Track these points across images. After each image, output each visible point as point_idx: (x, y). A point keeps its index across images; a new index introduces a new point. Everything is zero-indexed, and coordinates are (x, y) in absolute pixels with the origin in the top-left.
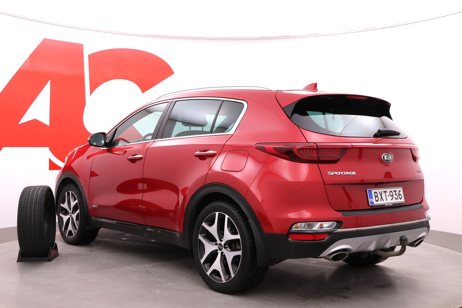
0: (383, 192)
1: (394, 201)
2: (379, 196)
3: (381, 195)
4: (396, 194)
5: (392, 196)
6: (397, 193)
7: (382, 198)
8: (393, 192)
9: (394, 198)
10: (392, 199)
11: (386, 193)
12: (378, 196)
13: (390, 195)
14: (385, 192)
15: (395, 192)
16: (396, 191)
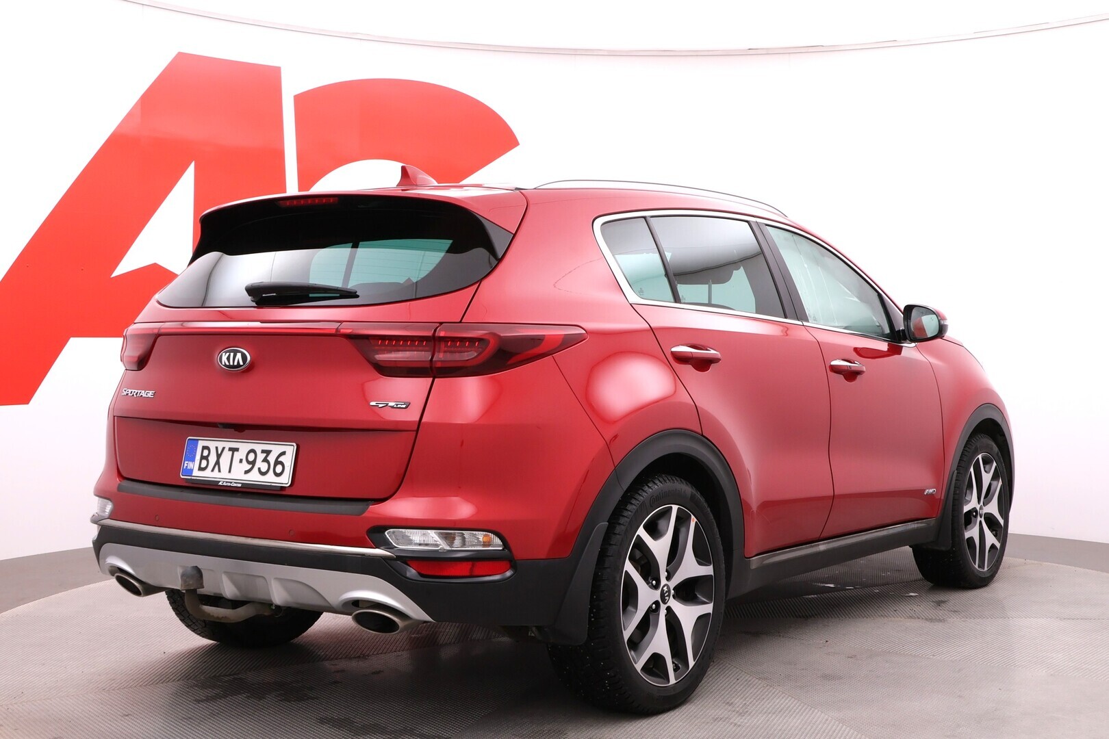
0: (226, 450)
1: (254, 477)
2: (213, 459)
3: (219, 456)
4: (265, 460)
5: (253, 463)
6: (272, 459)
7: (218, 463)
8: (259, 452)
9: (256, 469)
10: (247, 472)
11: (235, 453)
12: (209, 458)
13: (244, 461)
14: (233, 450)
15: (265, 455)
16: (271, 451)
